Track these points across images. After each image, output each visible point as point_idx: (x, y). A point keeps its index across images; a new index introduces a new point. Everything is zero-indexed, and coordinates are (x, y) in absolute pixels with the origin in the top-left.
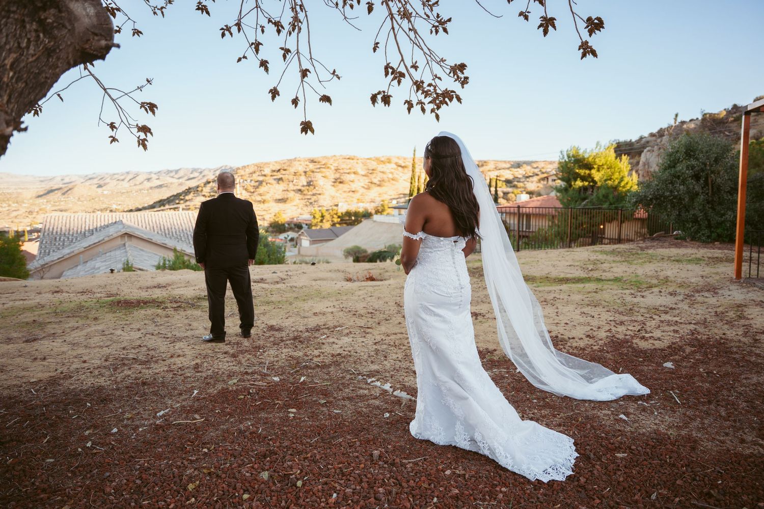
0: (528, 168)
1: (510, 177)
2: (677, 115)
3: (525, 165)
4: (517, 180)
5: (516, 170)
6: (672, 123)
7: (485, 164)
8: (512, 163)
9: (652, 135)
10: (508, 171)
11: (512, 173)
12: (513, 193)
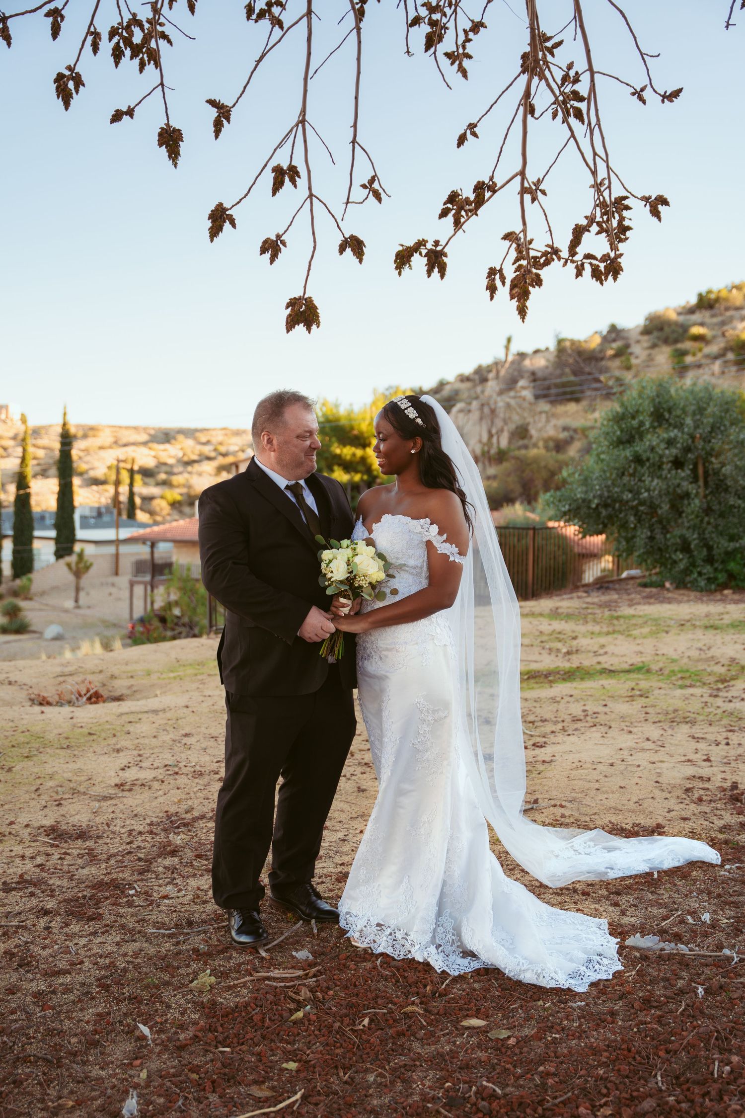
0: (190, 443)
1: (150, 463)
2: (509, 340)
3: (181, 437)
4: (164, 468)
5: (162, 447)
6: (501, 355)
7: (91, 433)
8: (152, 432)
9: (463, 379)
10: (144, 450)
11: (153, 453)
12: (162, 497)
